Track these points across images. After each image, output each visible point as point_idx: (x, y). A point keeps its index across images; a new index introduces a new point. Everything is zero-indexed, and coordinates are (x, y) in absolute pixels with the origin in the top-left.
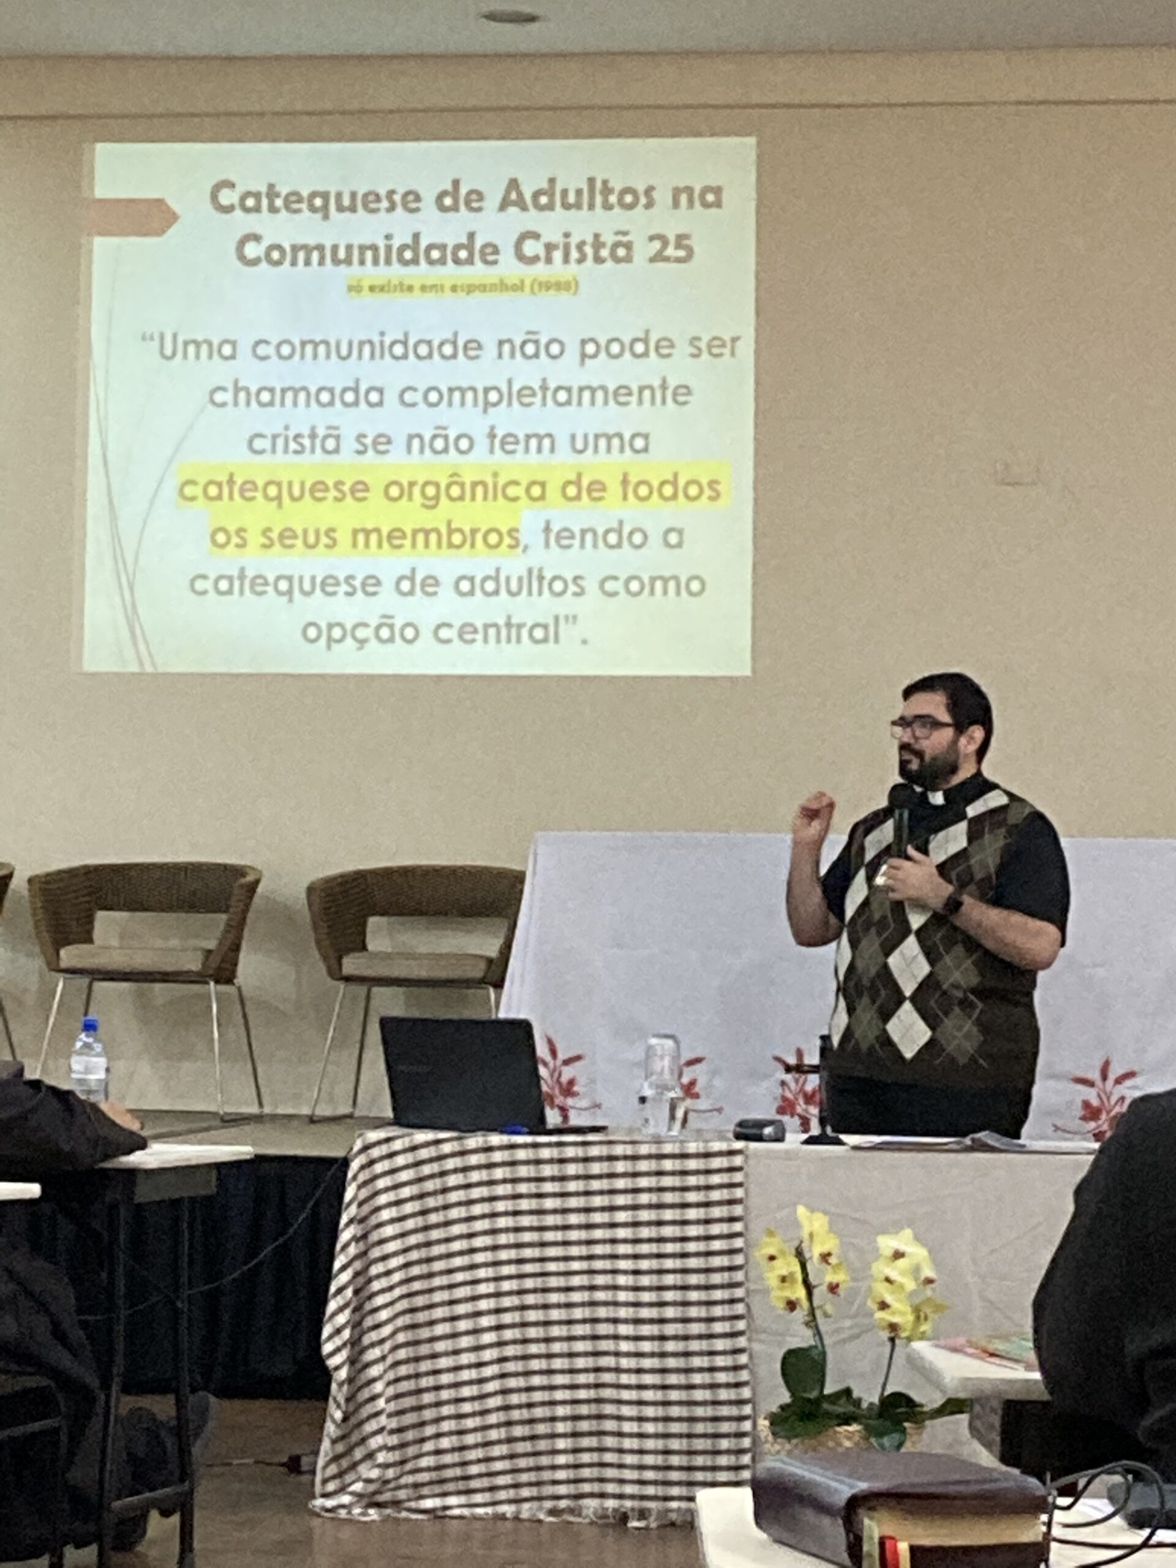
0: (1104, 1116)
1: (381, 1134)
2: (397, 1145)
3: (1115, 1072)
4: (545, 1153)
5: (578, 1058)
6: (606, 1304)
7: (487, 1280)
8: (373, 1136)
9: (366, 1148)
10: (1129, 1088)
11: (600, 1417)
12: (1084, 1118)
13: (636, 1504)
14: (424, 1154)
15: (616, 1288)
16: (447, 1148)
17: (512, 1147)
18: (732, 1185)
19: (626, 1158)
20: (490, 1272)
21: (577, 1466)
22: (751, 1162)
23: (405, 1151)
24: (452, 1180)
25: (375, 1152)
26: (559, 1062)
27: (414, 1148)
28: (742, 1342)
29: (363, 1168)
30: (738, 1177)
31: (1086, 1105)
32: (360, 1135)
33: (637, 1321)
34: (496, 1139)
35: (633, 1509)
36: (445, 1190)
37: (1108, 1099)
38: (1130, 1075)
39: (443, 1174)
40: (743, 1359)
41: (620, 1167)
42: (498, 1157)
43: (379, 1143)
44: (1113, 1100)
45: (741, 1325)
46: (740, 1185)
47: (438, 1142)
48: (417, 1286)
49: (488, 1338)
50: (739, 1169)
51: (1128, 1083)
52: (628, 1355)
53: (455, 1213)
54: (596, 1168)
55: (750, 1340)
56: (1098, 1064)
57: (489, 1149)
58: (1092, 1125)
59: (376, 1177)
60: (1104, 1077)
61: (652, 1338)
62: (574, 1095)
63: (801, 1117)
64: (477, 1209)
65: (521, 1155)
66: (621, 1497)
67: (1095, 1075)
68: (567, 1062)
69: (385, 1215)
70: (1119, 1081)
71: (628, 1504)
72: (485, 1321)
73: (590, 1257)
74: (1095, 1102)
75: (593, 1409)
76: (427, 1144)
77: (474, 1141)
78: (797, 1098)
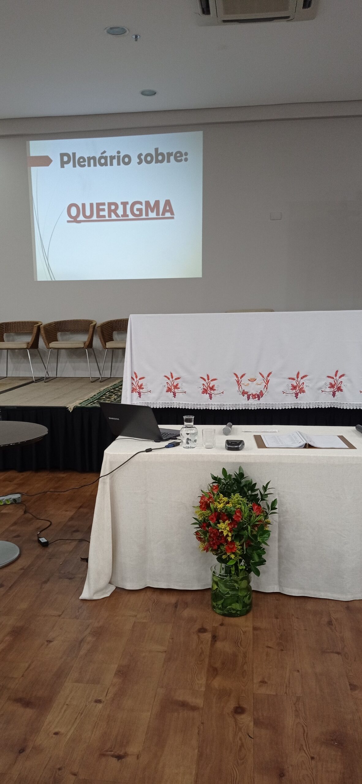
0: (298, 388)
3: (301, 376)
5: (143, 378)
12: (292, 390)
26: (138, 379)
31: (293, 385)
38: (306, 376)
44: (300, 384)
51: (305, 379)
56: (296, 373)
58: (294, 391)
60: (298, 377)
62: (143, 388)
63: (209, 394)
67: (295, 377)
68: (140, 379)
70: (302, 378)
74: (295, 384)
78: (208, 389)
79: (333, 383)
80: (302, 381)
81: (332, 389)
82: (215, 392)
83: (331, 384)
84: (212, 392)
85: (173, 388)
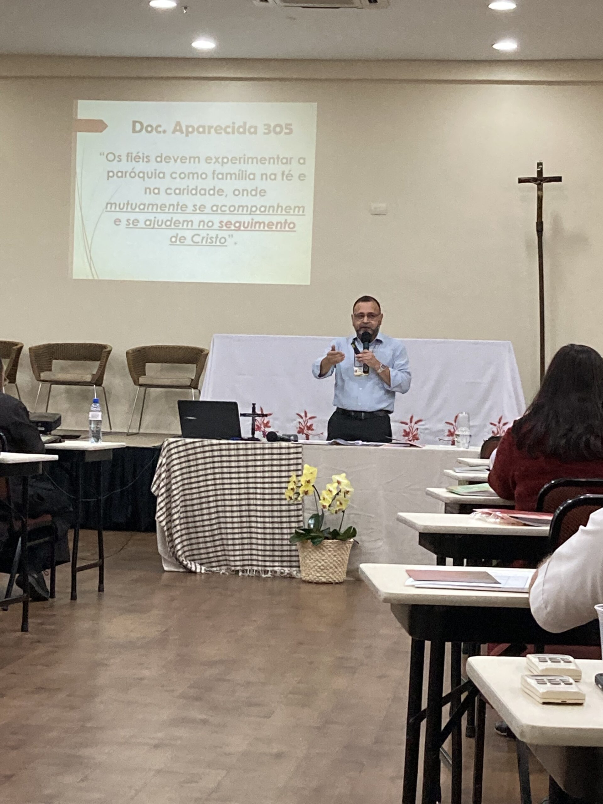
0: (411, 435)
1: (175, 439)
2: (180, 443)
3: (414, 420)
4: (232, 447)
6: (253, 499)
7: (212, 490)
8: (172, 440)
9: (169, 444)
10: (420, 425)
11: (251, 538)
12: (404, 436)
13: (263, 568)
14: (189, 446)
15: (256, 493)
16: (197, 444)
17: (220, 444)
18: (297, 458)
19: (260, 448)
20: (213, 488)
21: (243, 555)
22: (304, 450)
23: (182, 445)
24: (199, 456)
25: (172, 446)
27: (186, 444)
28: (300, 513)
29: (168, 451)
30: (300, 456)
31: (405, 431)
32: (167, 440)
33: (264, 505)
34: (215, 441)
35: (262, 570)
36: (197, 459)
37: (412, 429)
38: (420, 421)
39: (196, 453)
40: (301, 518)
41: (258, 452)
42: (215, 448)
43: (173, 442)
44: (414, 430)
45: (300, 507)
46: (300, 458)
47: (194, 442)
48: (187, 492)
49: (213, 510)
50: (300, 453)
52: (260, 517)
53: (200, 467)
54: (250, 452)
55: (303, 512)
56: (409, 417)
57: (212, 445)
59: (172, 455)
60: (411, 422)
61: (269, 511)
63: (306, 434)
64: (208, 466)
65: (224, 447)
66: (258, 566)
67: (408, 421)
69: (176, 468)
70: (416, 423)
71: (260, 568)
72: (212, 505)
73: (248, 483)
74: (408, 430)
75: (249, 535)
76: (190, 443)
77: (207, 442)
78: (304, 428)
79: (452, 430)
80: (416, 426)
81: (451, 438)
82: (313, 432)
83: (450, 431)
84: (310, 432)
85: (262, 426)
